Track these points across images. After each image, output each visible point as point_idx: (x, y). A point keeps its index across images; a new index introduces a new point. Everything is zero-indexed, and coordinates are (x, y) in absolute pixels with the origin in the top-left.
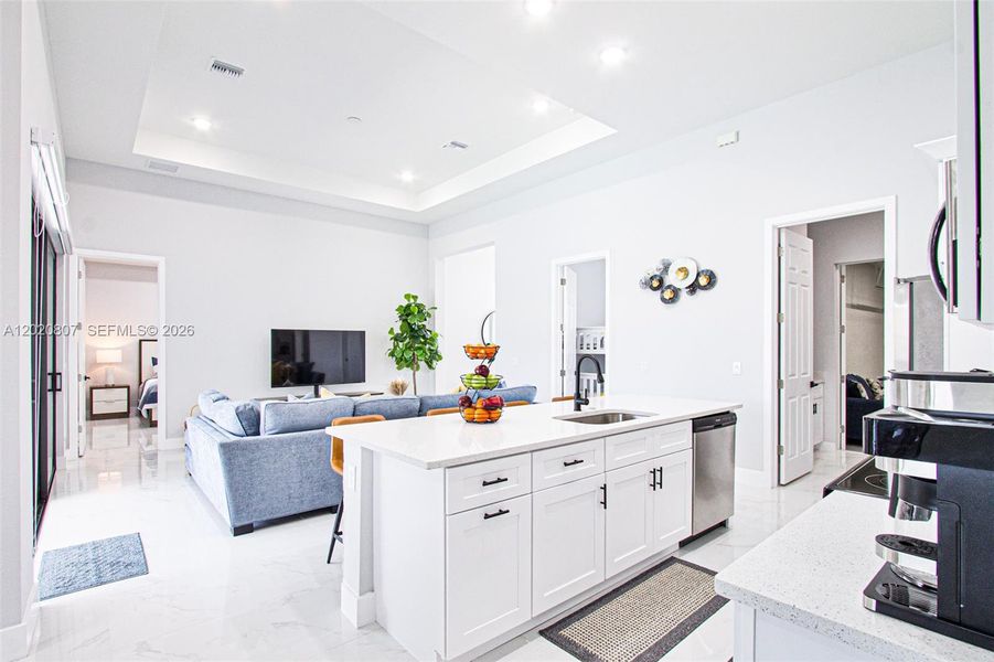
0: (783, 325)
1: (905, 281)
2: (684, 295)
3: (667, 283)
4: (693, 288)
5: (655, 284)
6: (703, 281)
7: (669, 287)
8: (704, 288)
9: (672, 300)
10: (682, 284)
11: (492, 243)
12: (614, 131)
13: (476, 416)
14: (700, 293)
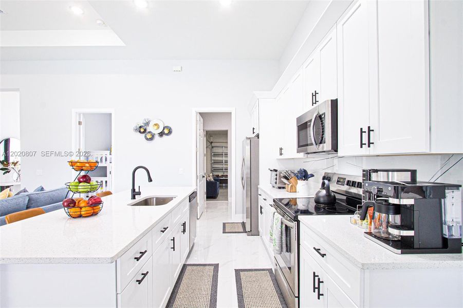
0: (198, 153)
1: (249, 138)
2: (157, 137)
3: (148, 130)
4: (161, 134)
5: (142, 130)
6: (166, 131)
7: (149, 132)
8: (167, 134)
9: (151, 139)
10: (156, 132)
11: (17, 90)
12: (125, 45)
13: (83, 213)
14: (164, 136)
